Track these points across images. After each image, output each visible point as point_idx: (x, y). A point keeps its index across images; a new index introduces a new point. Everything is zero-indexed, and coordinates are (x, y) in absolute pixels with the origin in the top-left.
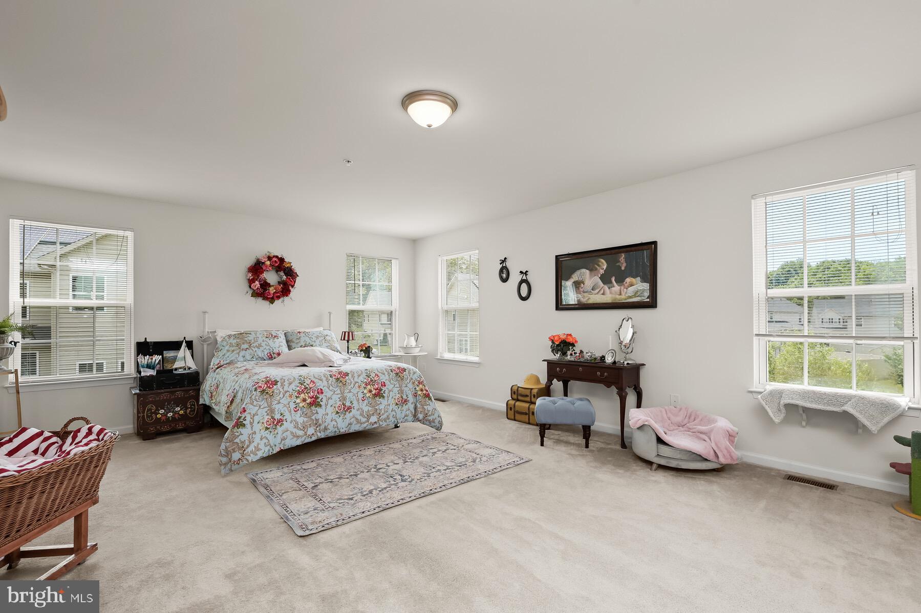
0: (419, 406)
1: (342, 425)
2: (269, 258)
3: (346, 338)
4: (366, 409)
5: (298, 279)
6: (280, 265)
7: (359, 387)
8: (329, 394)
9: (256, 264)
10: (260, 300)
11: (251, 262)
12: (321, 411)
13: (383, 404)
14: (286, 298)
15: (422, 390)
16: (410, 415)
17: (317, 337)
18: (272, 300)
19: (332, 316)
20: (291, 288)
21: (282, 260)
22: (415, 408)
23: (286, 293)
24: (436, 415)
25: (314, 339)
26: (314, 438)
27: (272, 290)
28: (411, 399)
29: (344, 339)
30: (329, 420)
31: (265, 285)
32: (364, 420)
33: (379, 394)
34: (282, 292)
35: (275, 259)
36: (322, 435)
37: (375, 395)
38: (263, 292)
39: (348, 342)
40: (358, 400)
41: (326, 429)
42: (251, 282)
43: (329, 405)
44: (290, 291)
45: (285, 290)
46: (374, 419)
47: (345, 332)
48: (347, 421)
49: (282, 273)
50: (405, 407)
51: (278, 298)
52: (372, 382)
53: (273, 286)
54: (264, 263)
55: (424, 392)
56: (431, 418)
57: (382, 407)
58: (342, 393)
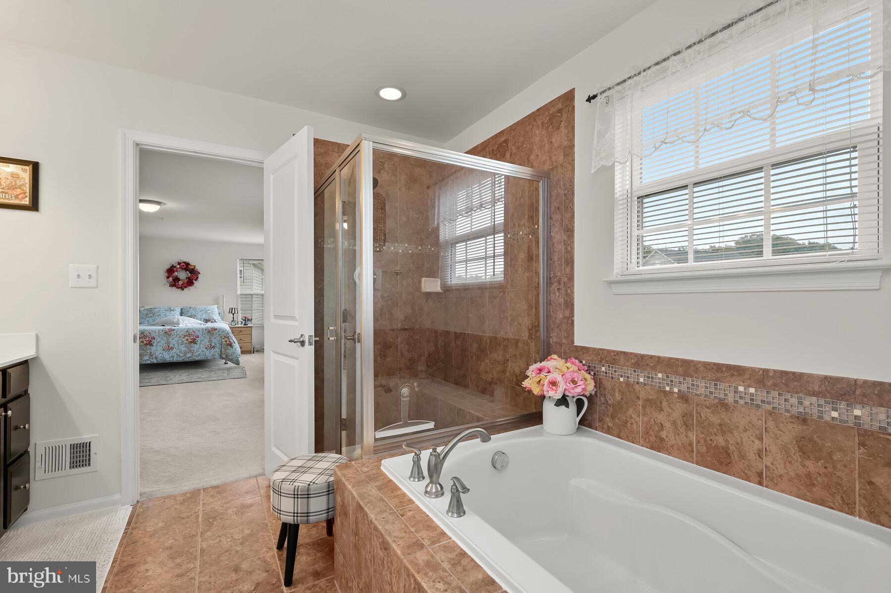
0: (223, 350)
1: (167, 357)
2: (179, 264)
3: (233, 312)
4: (184, 349)
5: (199, 276)
6: (186, 266)
7: (180, 337)
8: (159, 340)
9: (171, 267)
10: (174, 288)
11: (168, 266)
12: (153, 348)
13: (195, 347)
14: (191, 287)
15: (226, 341)
16: (217, 355)
17: (201, 311)
18: (182, 288)
19: (224, 298)
20: (194, 281)
21: (187, 264)
22: (221, 351)
23: (190, 284)
24: (234, 356)
25: (198, 311)
26: (148, 362)
27: (180, 283)
28: (218, 345)
29: (232, 313)
30: (157, 353)
31: (177, 279)
32: (182, 355)
33: (194, 341)
34: (187, 283)
35: (182, 264)
36: (155, 361)
37: (191, 342)
38: (175, 283)
39: (233, 314)
40: (178, 344)
41: (156, 358)
42: (168, 277)
43: (158, 346)
44: (193, 283)
45: (190, 283)
46: (189, 355)
47: (232, 308)
48: (171, 355)
49: (188, 272)
50: (213, 350)
51: (186, 287)
52: (189, 335)
53: (182, 280)
54: (175, 267)
55: (228, 342)
56: (230, 357)
57: (195, 349)
58: (168, 340)
